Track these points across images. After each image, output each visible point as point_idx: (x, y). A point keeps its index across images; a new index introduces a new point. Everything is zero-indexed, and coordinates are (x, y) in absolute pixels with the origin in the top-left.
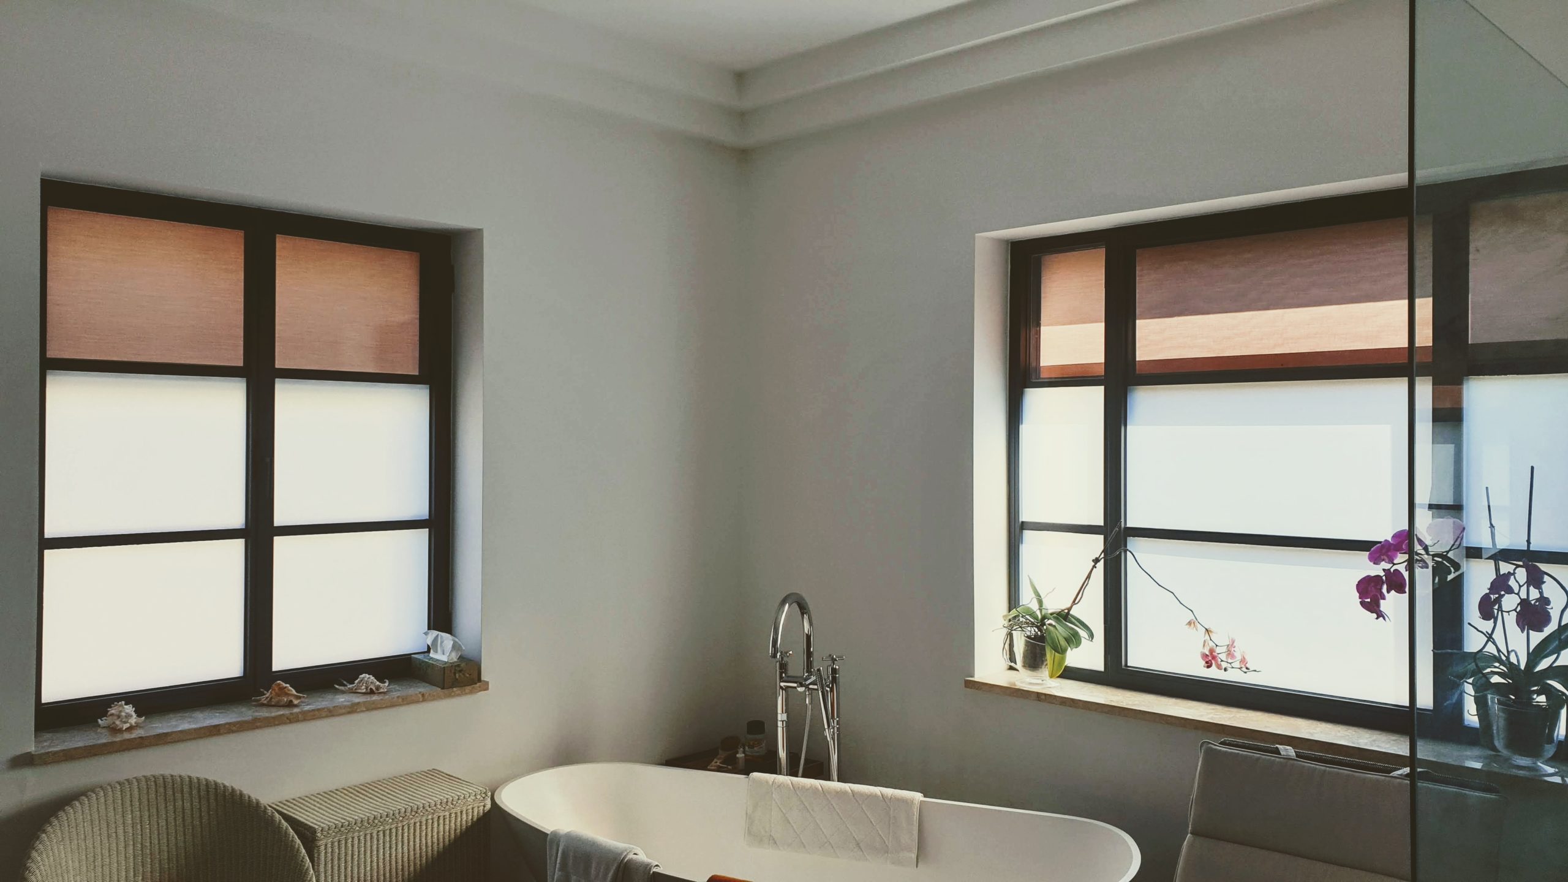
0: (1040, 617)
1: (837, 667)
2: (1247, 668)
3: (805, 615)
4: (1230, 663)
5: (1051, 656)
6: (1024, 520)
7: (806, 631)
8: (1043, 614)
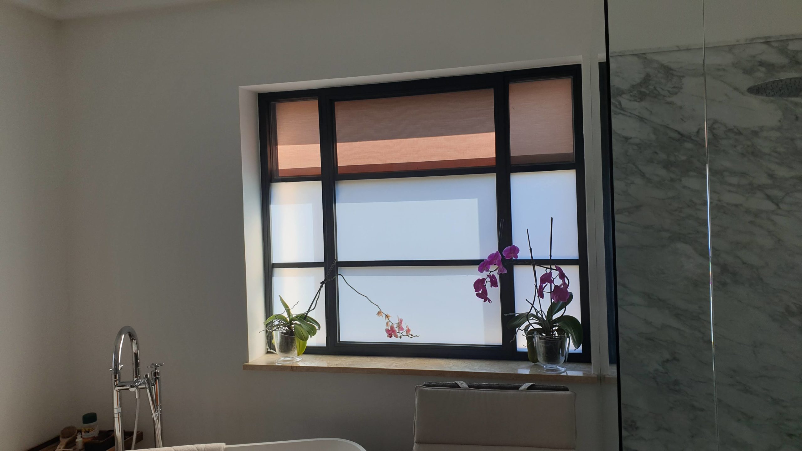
0: (288, 319)
1: (159, 371)
2: (412, 335)
3: (134, 341)
4: (401, 333)
5: (298, 344)
6: (274, 262)
7: (134, 351)
8: (291, 318)
